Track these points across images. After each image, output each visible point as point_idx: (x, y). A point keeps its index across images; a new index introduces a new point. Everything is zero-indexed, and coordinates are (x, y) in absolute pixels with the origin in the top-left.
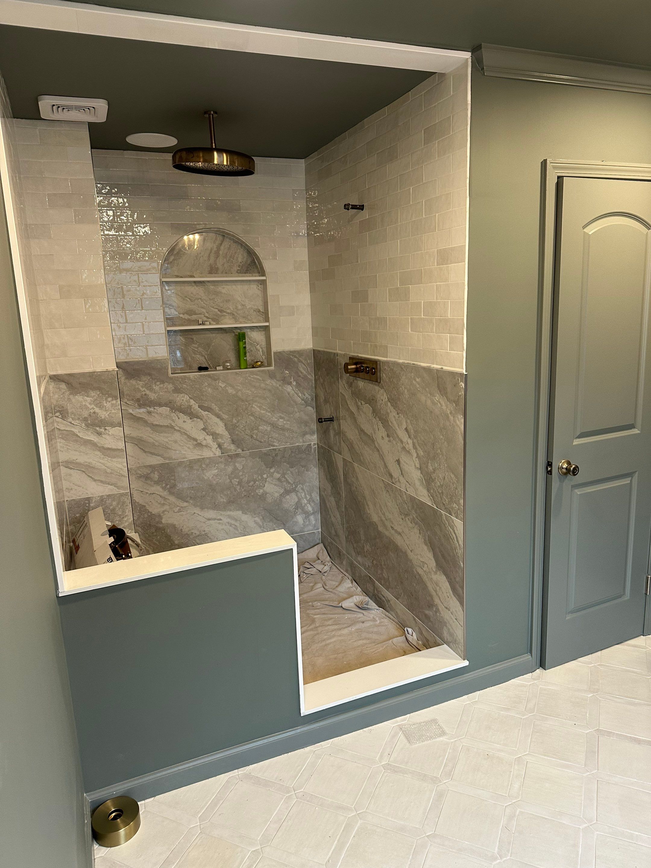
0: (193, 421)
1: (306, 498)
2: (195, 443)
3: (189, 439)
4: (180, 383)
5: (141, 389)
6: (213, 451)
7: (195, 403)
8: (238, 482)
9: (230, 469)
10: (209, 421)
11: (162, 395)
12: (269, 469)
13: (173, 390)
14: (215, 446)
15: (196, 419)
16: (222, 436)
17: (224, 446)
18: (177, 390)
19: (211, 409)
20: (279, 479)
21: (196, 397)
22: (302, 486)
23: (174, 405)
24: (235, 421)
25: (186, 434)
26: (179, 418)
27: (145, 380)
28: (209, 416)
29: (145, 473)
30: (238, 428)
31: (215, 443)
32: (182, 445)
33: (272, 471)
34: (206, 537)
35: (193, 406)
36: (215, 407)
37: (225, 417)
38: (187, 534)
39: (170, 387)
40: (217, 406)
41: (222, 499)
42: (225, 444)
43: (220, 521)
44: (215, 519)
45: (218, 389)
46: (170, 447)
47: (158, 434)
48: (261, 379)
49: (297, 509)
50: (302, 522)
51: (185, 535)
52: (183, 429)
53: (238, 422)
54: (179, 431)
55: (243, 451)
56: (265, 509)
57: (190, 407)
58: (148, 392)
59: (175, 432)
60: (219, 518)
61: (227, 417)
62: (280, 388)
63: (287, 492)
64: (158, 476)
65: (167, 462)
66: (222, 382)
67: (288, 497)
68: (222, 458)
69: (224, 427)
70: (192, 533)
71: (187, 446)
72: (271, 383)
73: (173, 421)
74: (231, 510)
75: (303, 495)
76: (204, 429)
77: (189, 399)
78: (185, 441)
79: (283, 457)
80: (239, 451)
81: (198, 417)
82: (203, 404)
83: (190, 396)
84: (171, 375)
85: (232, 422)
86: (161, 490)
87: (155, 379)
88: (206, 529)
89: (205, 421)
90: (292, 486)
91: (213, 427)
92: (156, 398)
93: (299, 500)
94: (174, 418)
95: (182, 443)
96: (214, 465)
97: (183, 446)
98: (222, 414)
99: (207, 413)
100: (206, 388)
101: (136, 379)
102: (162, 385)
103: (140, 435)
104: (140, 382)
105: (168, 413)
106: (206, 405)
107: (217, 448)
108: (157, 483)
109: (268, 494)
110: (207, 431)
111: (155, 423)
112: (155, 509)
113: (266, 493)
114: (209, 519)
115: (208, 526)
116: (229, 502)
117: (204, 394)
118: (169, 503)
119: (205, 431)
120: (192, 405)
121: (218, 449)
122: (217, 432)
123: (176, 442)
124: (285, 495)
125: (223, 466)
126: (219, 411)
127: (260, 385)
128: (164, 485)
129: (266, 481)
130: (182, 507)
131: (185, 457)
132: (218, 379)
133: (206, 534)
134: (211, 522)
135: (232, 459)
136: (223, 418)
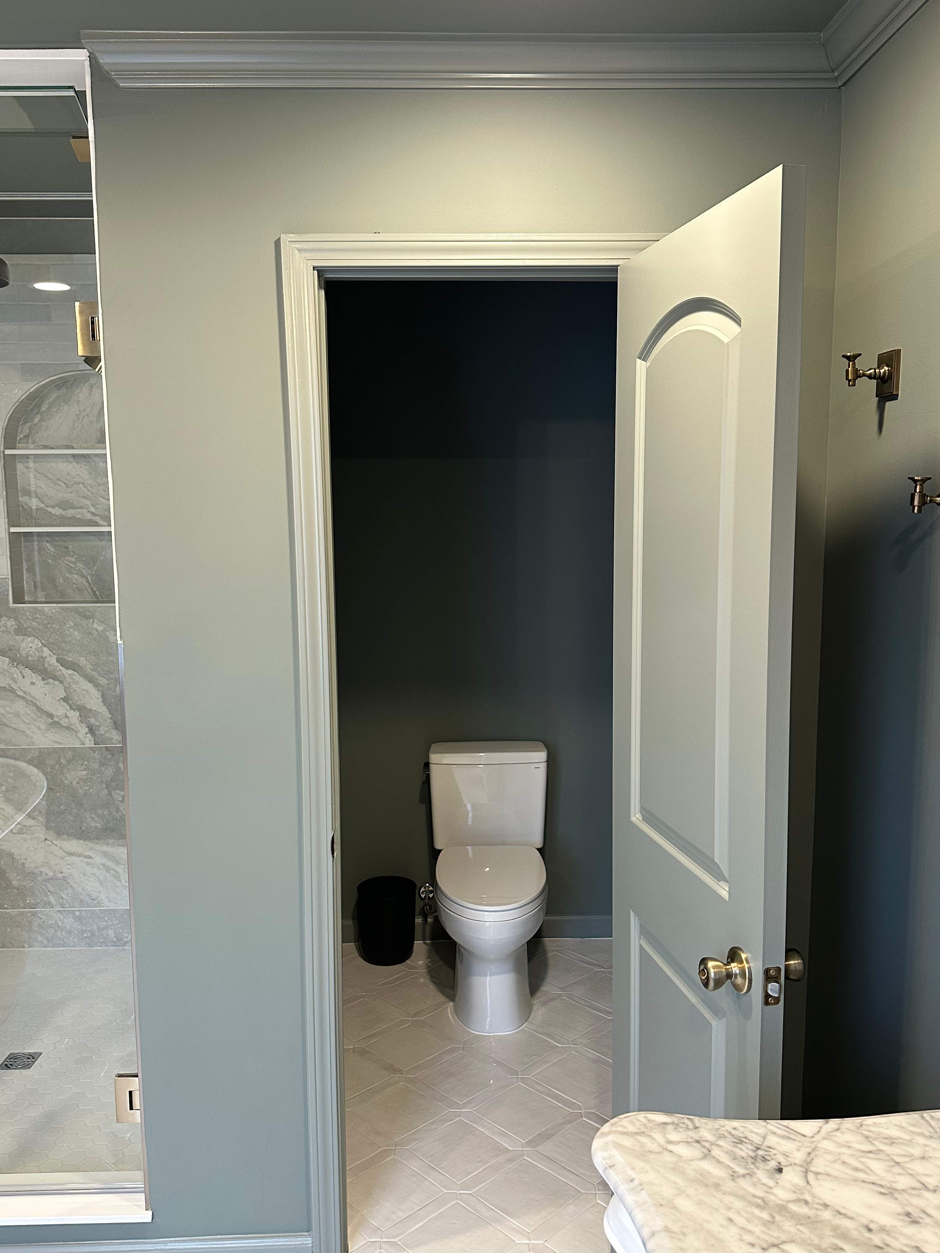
0: (48, 684)
2: (50, 720)
3: (39, 713)
4: (28, 619)
6: (79, 739)
7: (52, 654)
9: (109, 772)
10: (74, 686)
13: (15, 630)
14: (83, 730)
15: (51, 681)
16: (96, 714)
17: (99, 731)
18: (21, 631)
19: (78, 665)
21: (52, 643)
23: (16, 655)
25: (35, 705)
26: (24, 677)
28: (74, 677)
31: (84, 725)
32: (28, 721)
34: (65, 883)
35: (48, 659)
36: (85, 662)
37: (103, 681)
38: (33, 873)
39: (11, 624)
40: (88, 663)
41: (94, 822)
42: (102, 728)
43: (89, 860)
45: (91, 633)
46: (8, 723)
51: (29, 874)
52: (30, 695)
54: (23, 698)
57: (43, 660)
59: (17, 698)
60: (87, 853)
61: (105, 682)
65: (2, 746)
66: (99, 623)
68: (94, 752)
69: (101, 699)
70: (41, 872)
71: (36, 723)
73: (14, 680)
74: (108, 844)
76: (65, 700)
77: (41, 647)
78: (32, 715)
81: (55, 678)
82: (65, 657)
83: (43, 641)
84: (12, 605)
85: (114, 691)
88: (64, 870)
89: (67, 685)
91: (81, 697)
94: (15, 676)
95: (27, 719)
96: (80, 762)
97: (29, 724)
98: (98, 677)
99: (71, 672)
100: (71, 630)
105: (6, 667)
106: (70, 659)
107: (86, 734)
110: (70, 702)
114: (70, 854)
115: (69, 864)
116: (106, 829)
117: (67, 640)
118: (4, 816)
119: (67, 702)
120: (45, 658)
121: (88, 735)
122: (88, 706)
123: (17, 715)
125: (96, 766)
126: (92, 670)
130: (24, 826)
131: (32, 743)
132: (92, 617)
133: (64, 879)
134: (74, 859)
135: (113, 755)
136: (100, 684)
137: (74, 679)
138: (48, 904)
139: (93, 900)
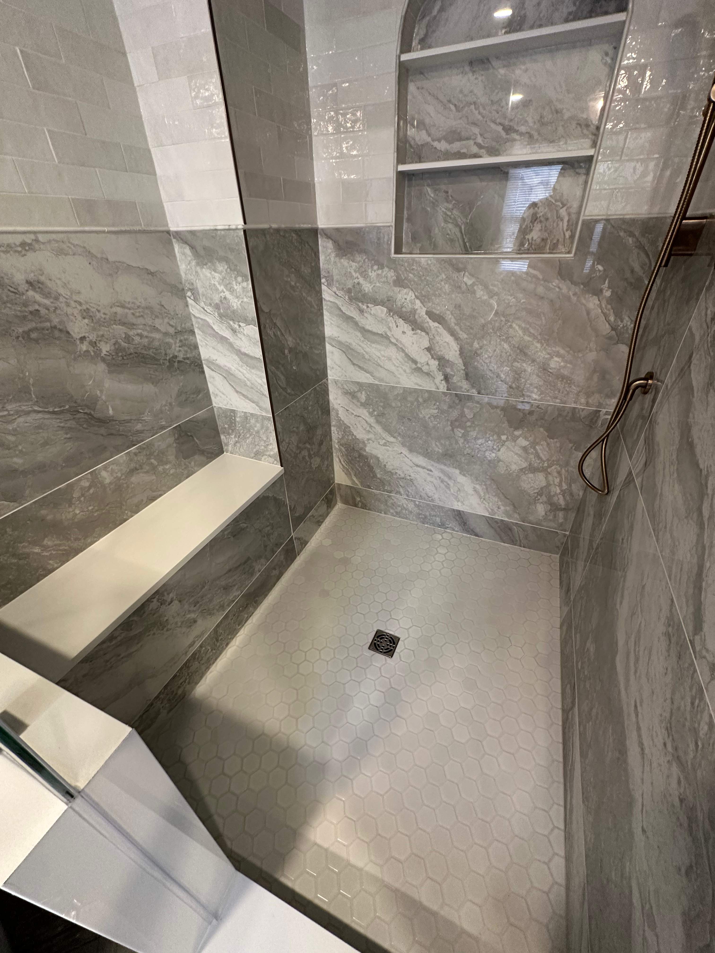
0: (416, 334)
1: (560, 485)
2: (414, 366)
3: (406, 359)
4: (406, 270)
5: (354, 274)
6: (435, 384)
7: (422, 306)
8: (463, 433)
9: (455, 414)
10: (437, 338)
11: (380, 287)
12: (512, 429)
13: (394, 281)
14: (440, 377)
15: (419, 331)
16: (452, 364)
17: (452, 379)
18: (399, 282)
19: (444, 319)
20: (525, 449)
21: (425, 296)
22: (559, 469)
23: (393, 306)
24: (477, 346)
25: (403, 351)
26: (397, 326)
27: (360, 261)
28: (439, 330)
29: (352, 390)
30: (478, 358)
31: (441, 373)
32: (397, 365)
33: (517, 433)
34: (411, 483)
35: (418, 312)
36: (450, 316)
37: (463, 335)
38: (391, 472)
39: (391, 275)
40: (453, 317)
41: (437, 448)
42: (455, 378)
43: (430, 472)
44: (424, 468)
45: (460, 287)
46: (382, 364)
47: (369, 343)
48: (541, 277)
49: (541, 496)
50: (543, 513)
51: (388, 472)
52: (401, 342)
53: (481, 348)
54: (396, 345)
55: (479, 393)
56: (493, 480)
57: (414, 312)
58: (361, 280)
59: (390, 345)
60: (430, 467)
61: (465, 336)
62: (574, 299)
63: (532, 469)
64: (366, 397)
65: (377, 382)
66: (469, 276)
67: (531, 475)
68: (446, 396)
69: (458, 352)
70: (396, 473)
71: (404, 367)
72: (559, 288)
73: (389, 328)
74: (445, 465)
75: (557, 480)
76: (429, 349)
77: (414, 299)
78: (401, 360)
79: (542, 419)
80: (474, 392)
81: (423, 329)
82: (434, 310)
83: (416, 294)
84: (393, 255)
85: (472, 346)
86: (367, 414)
87: (372, 260)
88: (412, 475)
89: (432, 337)
90: (543, 464)
91: (441, 349)
92: (370, 289)
93: (548, 485)
94: (390, 325)
95: (397, 362)
96: (433, 402)
97: (398, 367)
98: (459, 331)
99: (436, 324)
100: (443, 283)
101: (349, 259)
102: (380, 272)
103: (349, 341)
104: (354, 264)
105: (383, 316)
106: (438, 312)
107: (442, 380)
108: (364, 405)
109: (501, 463)
110: (433, 352)
111: (368, 327)
112: (360, 434)
113: (499, 461)
114: (417, 466)
115: (415, 472)
116: (446, 455)
117: (437, 293)
118: (375, 432)
119: (430, 352)
120: (417, 309)
121: (443, 382)
122: (447, 357)
123: (390, 359)
124: (527, 472)
125: (445, 408)
126: (455, 324)
127: (535, 289)
128: (371, 410)
129: (503, 445)
130: (388, 441)
131: (399, 383)
132: (464, 269)
133: (411, 480)
134: (419, 469)
135: (460, 400)
136: (460, 338)
137: (438, 332)
138: (398, 493)
139: (429, 497)
